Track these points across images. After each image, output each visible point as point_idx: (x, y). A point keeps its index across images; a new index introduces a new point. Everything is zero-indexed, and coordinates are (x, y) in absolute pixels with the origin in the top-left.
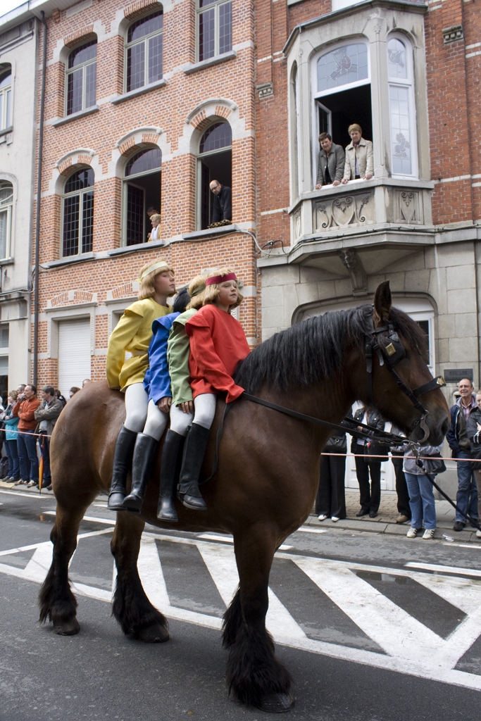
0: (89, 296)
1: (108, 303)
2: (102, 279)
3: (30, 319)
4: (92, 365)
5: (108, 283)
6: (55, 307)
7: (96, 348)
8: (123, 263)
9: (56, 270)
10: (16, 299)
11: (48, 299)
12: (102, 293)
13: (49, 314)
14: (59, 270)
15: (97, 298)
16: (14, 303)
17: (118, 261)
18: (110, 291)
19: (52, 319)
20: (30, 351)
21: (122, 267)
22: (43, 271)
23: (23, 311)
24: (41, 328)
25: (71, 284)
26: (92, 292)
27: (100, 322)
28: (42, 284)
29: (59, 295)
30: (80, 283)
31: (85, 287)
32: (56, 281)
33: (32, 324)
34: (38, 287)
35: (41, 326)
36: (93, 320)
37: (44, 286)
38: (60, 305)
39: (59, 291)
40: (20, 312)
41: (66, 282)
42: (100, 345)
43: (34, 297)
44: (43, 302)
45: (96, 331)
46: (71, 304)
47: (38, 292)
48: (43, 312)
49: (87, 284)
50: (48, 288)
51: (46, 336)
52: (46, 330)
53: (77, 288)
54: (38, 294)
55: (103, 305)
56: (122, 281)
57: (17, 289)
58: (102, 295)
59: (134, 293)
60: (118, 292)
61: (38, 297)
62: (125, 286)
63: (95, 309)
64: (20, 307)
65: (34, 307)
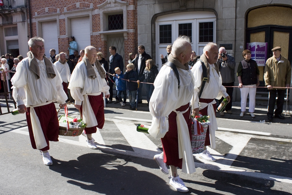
0: (55, 11)
1: (65, 14)
2: (61, 2)
3: (27, 22)
4: (59, 43)
5: (64, 4)
6: (39, 16)
7: (60, 35)
11: (35, 11)
13: (36, 19)
15: (59, 11)
16: (19, 14)
18: (66, 8)
19: (39, 22)
20: (28, 37)
23: (24, 18)
24: (33, 26)
25: (46, 4)
26: (57, 8)
27: (61, 22)
28: (32, 4)
29: (41, 10)
30: (50, 3)
31: (53, 6)
32: (39, 3)
33: (28, 24)
34: (30, 6)
35: (33, 24)
36: (58, 21)
37: (33, 5)
38: (41, 15)
39: (41, 8)
40: (22, 18)
41: (44, 3)
42: (62, 33)
43: (28, 11)
44: (33, 13)
45: (60, 27)
46: (47, 14)
47: (30, 8)
48: (33, 18)
49: (54, 4)
50: (35, 6)
51: (36, 29)
52: (36, 27)
53: (49, 6)
54: (30, 9)
55: (63, 14)
56: (71, 3)
57: (19, 6)
58: (62, 10)
59: (77, 8)
60: (70, 8)
61: (30, 11)
62: (73, 5)
63: (59, 16)
64: (22, 16)
65: (29, 16)
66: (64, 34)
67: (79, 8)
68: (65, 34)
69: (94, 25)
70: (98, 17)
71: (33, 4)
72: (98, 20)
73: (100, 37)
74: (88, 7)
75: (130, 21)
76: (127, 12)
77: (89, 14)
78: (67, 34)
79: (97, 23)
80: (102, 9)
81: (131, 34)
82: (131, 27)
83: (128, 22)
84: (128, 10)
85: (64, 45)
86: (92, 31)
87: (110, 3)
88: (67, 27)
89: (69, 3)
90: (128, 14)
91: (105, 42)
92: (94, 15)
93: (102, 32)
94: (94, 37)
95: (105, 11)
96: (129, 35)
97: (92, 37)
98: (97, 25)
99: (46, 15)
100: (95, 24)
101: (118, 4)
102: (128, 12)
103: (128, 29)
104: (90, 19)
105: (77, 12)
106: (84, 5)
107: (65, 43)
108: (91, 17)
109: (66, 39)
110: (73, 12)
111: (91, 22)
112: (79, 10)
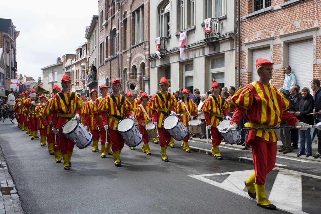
0: (270, 33)
1: (281, 37)
2: (277, 22)
3: (236, 50)
5: (281, 25)
6: (250, 41)
8: (289, 11)
9: (250, 20)
10: (228, 38)
11: (246, 37)
12: (277, 31)
13: (246, 46)
14: (252, 19)
15: (274, 34)
16: (227, 41)
17: (287, 10)
18: (282, 29)
19: (248, 49)
20: (236, 68)
21: (289, 13)
22: (242, 21)
23: (232, 46)
24: (242, 55)
25: (259, 27)
26: (271, 31)
27: (276, 49)
28: (242, 28)
30: (264, 26)
32: (250, 26)
33: (237, 52)
34: (240, 30)
36: (272, 48)
37: (243, 30)
38: (252, 40)
39: (252, 32)
40: (230, 46)
41: (256, 26)
42: (276, 63)
44: (243, 39)
45: (274, 54)
47: (240, 33)
48: (243, 45)
49: (268, 26)
50: (246, 31)
51: (245, 59)
52: (245, 56)
53: (262, 29)
54: (240, 35)
55: (278, 38)
56: (289, 22)
57: (228, 33)
58: (277, 32)
59: (297, 29)
60: (287, 29)
61: (240, 37)
62: (291, 25)
63: (273, 41)
64: (230, 43)
65: (238, 43)
66: (279, 64)
67: (299, 28)
69: (319, 50)
74: (312, 26)
77: (312, 36)
78: (282, 63)
85: (278, 78)
86: (315, 58)
88: (283, 54)
89: (287, 23)
92: (320, 36)
94: (318, 66)
99: (258, 40)
100: (319, 48)
104: (314, 42)
105: (297, 33)
106: (306, 24)
107: (280, 75)
108: (315, 39)
109: (281, 70)
110: (291, 34)
111: (315, 46)
112: (299, 31)
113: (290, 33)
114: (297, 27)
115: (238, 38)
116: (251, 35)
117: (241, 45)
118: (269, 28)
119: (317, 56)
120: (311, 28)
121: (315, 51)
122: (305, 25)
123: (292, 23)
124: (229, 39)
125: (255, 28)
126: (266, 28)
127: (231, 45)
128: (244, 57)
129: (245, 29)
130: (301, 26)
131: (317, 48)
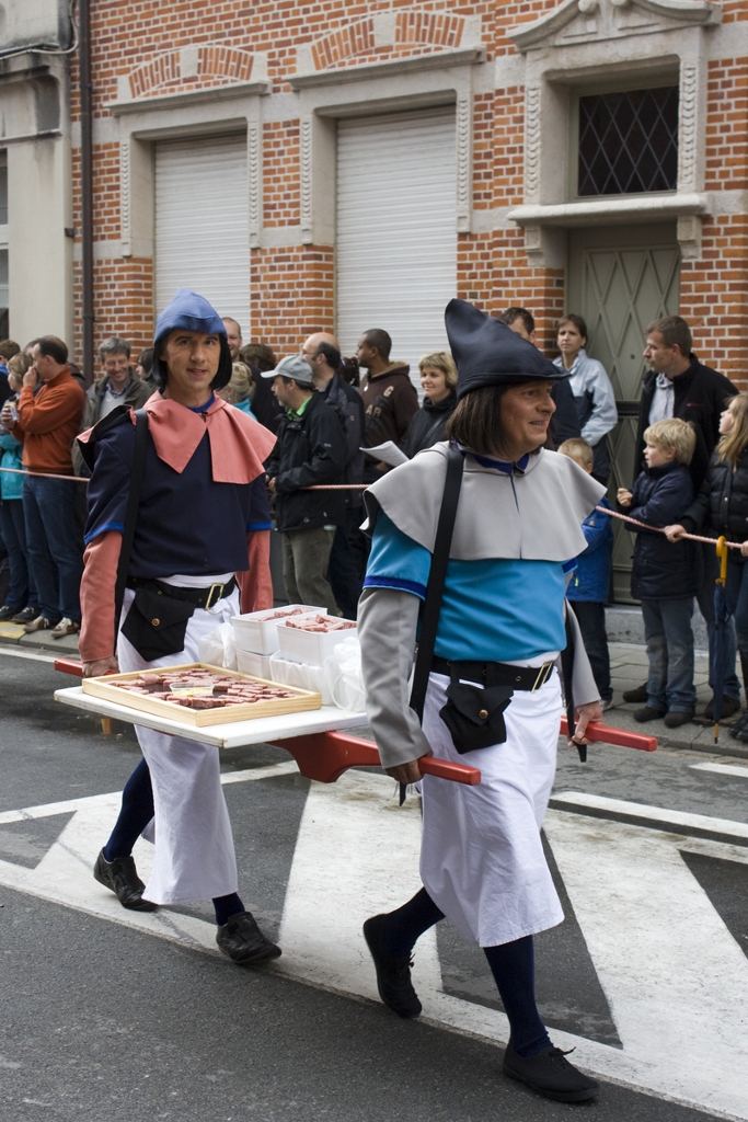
0: (243, 64)
1: (301, 86)
2: (281, 7)
3: (70, 137)
4: (254, 279)
5: (300, 21)
6: (139, 99)
7: (266, 225)
10: (26, 72)
11: (120, 72)
12: (282, 54)
13: (123, 119)
15: (267, 68)
16: (20, 87)
18: (307, 46)
19: (134, 135)
20: (70, 234)
23: (48, 114)
24: (101, 165)
25: (187, 25)
26: (250, 49)
27: (277, 144)
28: (102, 24)
29: (153, 61)
30: (213, 19)
31: (231, 34)
32: (142, 16)
33: (74, 151)
34: (89, 35)
35: (102, 156)
36: (255, 138)
37: (105, 32)
38: (155, 93)
39: (152, 48)
40: (38, 116)
41: (173, 18)
42: (277, 215)
43: (78, 67)
44: (106, 82)
45: (266, 173)
46: (189, 88)
47: (90, 51)
48: (105, 114)
49: (237, 24)
50: (118, 38)
51: (117, 187)
52: (117, 170)
53: (204, 39)
54: (90, 59)
55: (286, 90)
56: (341, 14)
57: (26, 41)
58: (281, 60)
59: (378, 51)
60: (332, 49)
61: (90, 67)
62: (352, 28)
63: (261, 103)
64: (37, 98)
65: (78, 99)
66: (292, 223)
67: (389, 48)
68: (297, 222)
69: (483, 166)
70: (513, 110)
71: (109, 23)
72: (511, 130)
73: (516, 244)
74: (450, 43)
75: (725, 135)
76: (706, 71)
77: (453, 91)
78: (305, 221)
79: (500, 151)
80: (537, 55)
81: (730, 225)
82: (732, 178)
83: (710, 141)
84: (714, 58)
85: (286, 295)
86: (466, 206)
87: (593, 13)
88: (310, 174)
89: (330, 16)
90: (712, 86)
91: (555, 278)
92: (489, 96)
93: (532, 209)
94: (481, 246)
95: (562, 71)
96: (717, 232)
97: (467, 242)
98: (506, 161)
99: (186, 92)
100: (488, 155)
101: (644, 21)
102: (712, 75)
103: (709, 187)
104: (462, 124)
105: (379, 72)
106: (425, 31)
107: (295, 281)
108: (468, 110)
109: (300, 254)
110: (350, 77)
111: (467, 142)
112: (390, 61)
113: (348, 68)
114: (379, 43)
115: (78, 74)
116: (144, 64)
117: (97, 116)
118: (241, 32)
119: (476, 197)
120: (447, 50)
121: (467, 169)
122: (421, 36)
123: (354, 20)
124: (30, 77)
125: (169, 28)
126: (223, 35)
127: (39, 107)
128: (110, 180)
129: (114, 31)
130: (397, 39)
131: (477, 156)
